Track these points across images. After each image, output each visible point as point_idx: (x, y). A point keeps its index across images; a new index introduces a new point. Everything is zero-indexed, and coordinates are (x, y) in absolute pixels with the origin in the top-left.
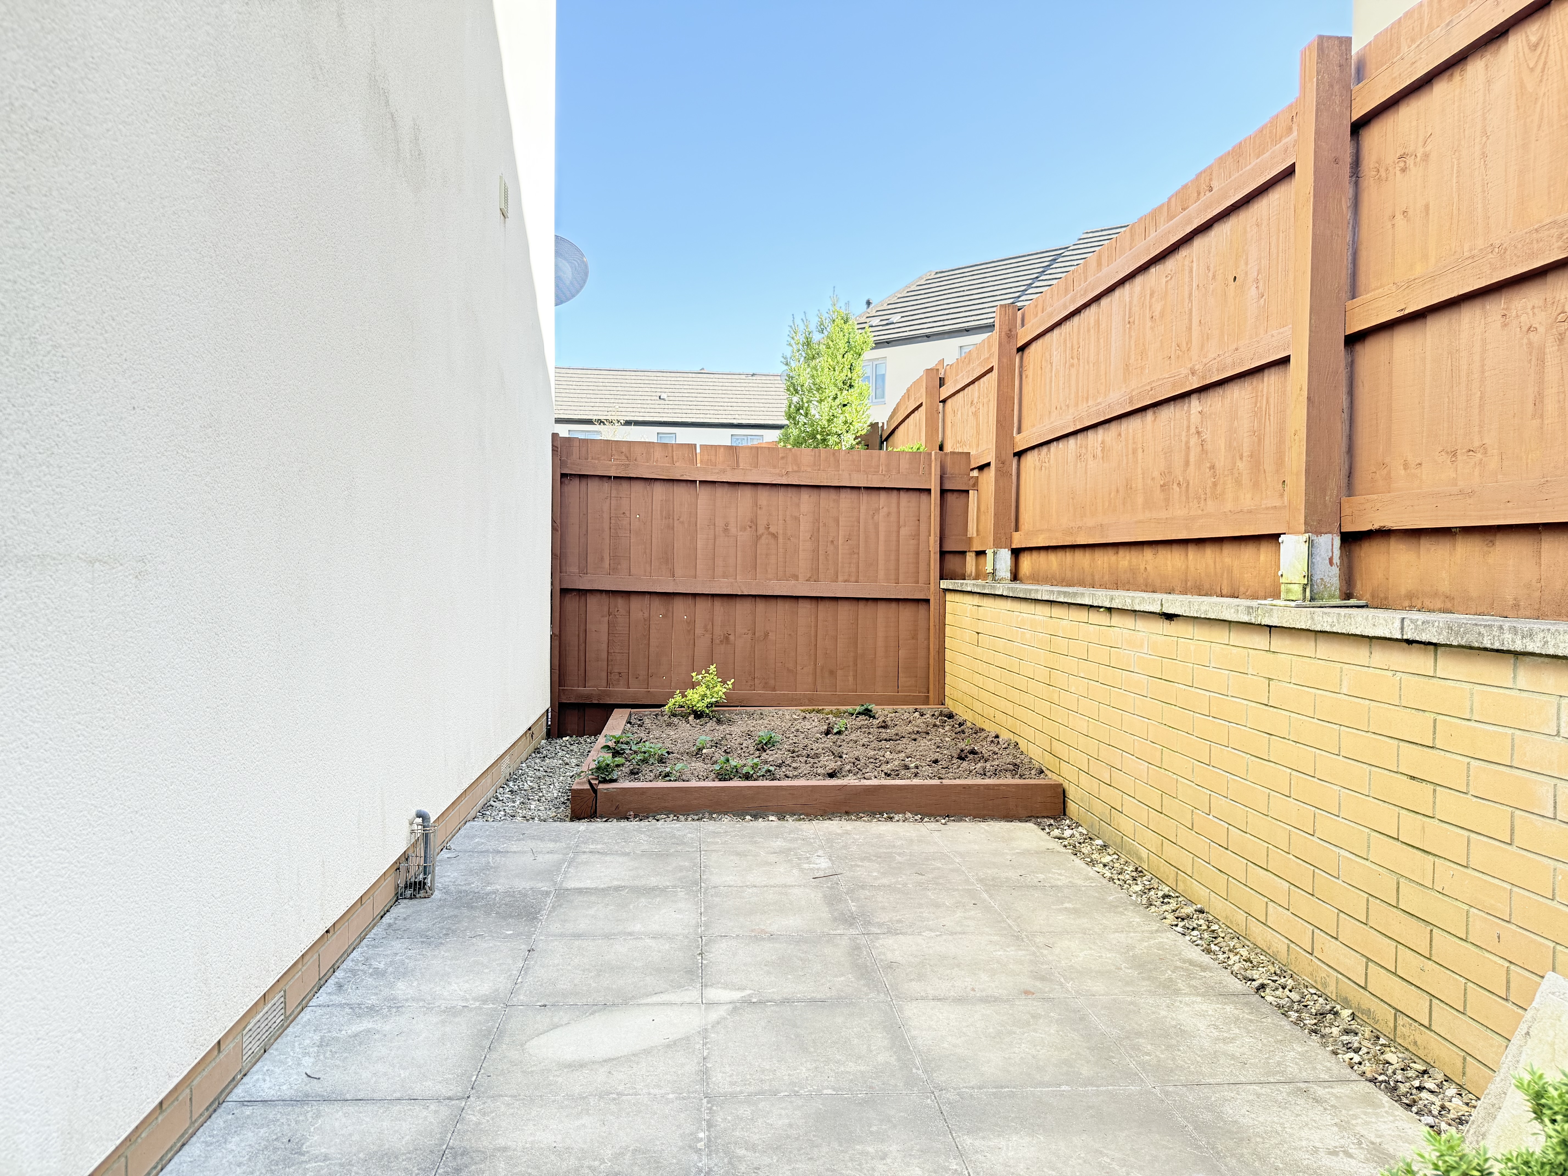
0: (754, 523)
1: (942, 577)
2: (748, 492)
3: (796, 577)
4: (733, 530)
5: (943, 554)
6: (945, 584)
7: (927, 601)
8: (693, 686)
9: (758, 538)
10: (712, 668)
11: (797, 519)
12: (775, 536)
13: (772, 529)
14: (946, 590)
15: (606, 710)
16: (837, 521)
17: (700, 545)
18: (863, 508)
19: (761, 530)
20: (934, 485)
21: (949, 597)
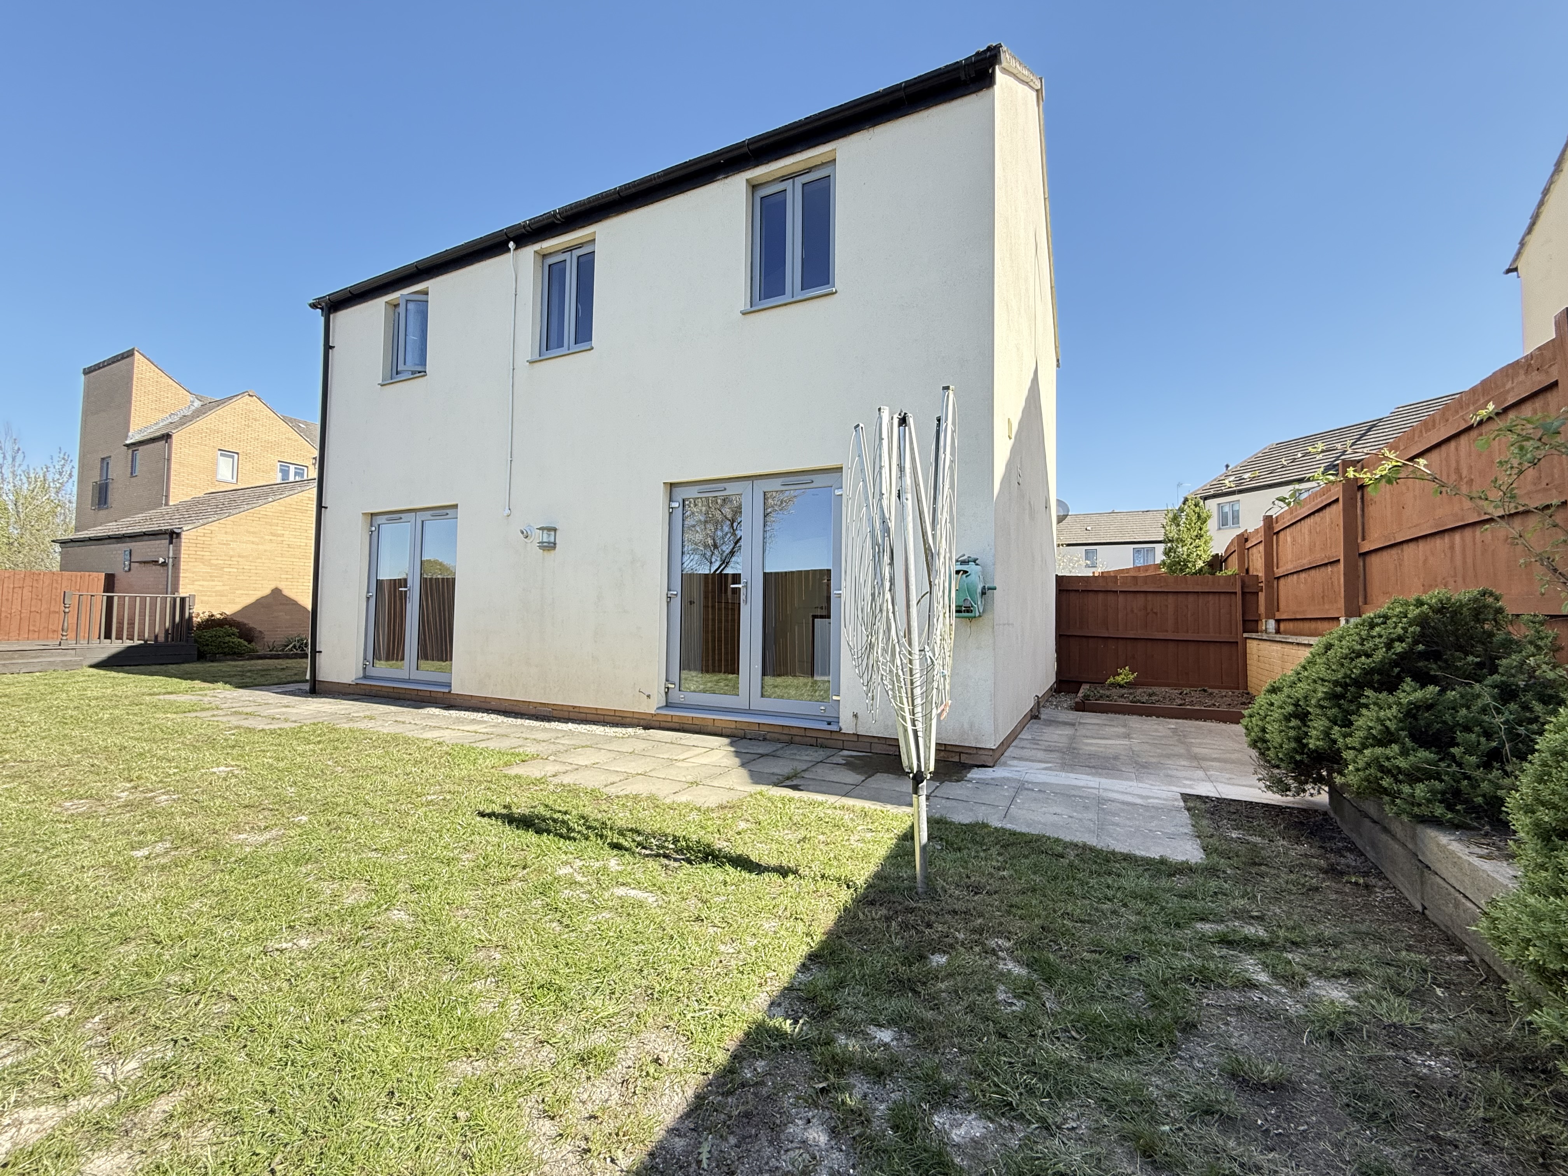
0: (1145, 608)
1: (1244, 632)
2: (1142, 595)
3: (1167, 631)
4: (1135, 611)
5: (1244, 621)
6: (1245, 635)
7: (1237, 643)
8: (1119, 674)
9: (1148, 614)
10: (1127, 668)
11: (1167, 606)
12: (1156, 613)
13: (1155, 610)
14: (1246, 638)
15: (1079, 684)
16: (1187, 607)
17: (1120, 616)
18: (1200, 601)
19: (1149, 610)
20: (1238, 589)
21: (1248, 641)
